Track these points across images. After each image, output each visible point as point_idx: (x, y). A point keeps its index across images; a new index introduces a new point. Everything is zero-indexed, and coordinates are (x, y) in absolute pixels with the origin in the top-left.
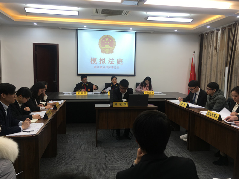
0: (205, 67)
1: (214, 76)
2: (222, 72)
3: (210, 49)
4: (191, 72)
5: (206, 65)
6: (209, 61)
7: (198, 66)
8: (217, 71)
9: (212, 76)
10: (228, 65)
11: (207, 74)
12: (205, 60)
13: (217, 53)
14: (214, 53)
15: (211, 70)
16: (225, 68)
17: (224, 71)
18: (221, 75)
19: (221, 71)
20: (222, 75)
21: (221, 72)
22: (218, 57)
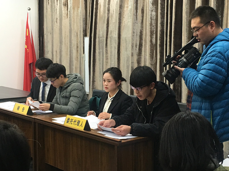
0: (50, 36)
1: (67, 53)
2: (79, 47)
3: (57, 4)
4: (26, 47)
5: (52, 34)
6: (57, 26)
7: (37, 36)
8: (71, 45)
9: (64, 53)
10: (88, 34)
11: (55, 50)
12: (50, 25)
13: (69, 13)
14: (63, 12)
15: (61, 42)
16: (84, 39)
17: (82, 44)
18: (77, 51)
19: (77, 44)
20: (79, 51)
21: (77, 47)
22: (70, 20)
